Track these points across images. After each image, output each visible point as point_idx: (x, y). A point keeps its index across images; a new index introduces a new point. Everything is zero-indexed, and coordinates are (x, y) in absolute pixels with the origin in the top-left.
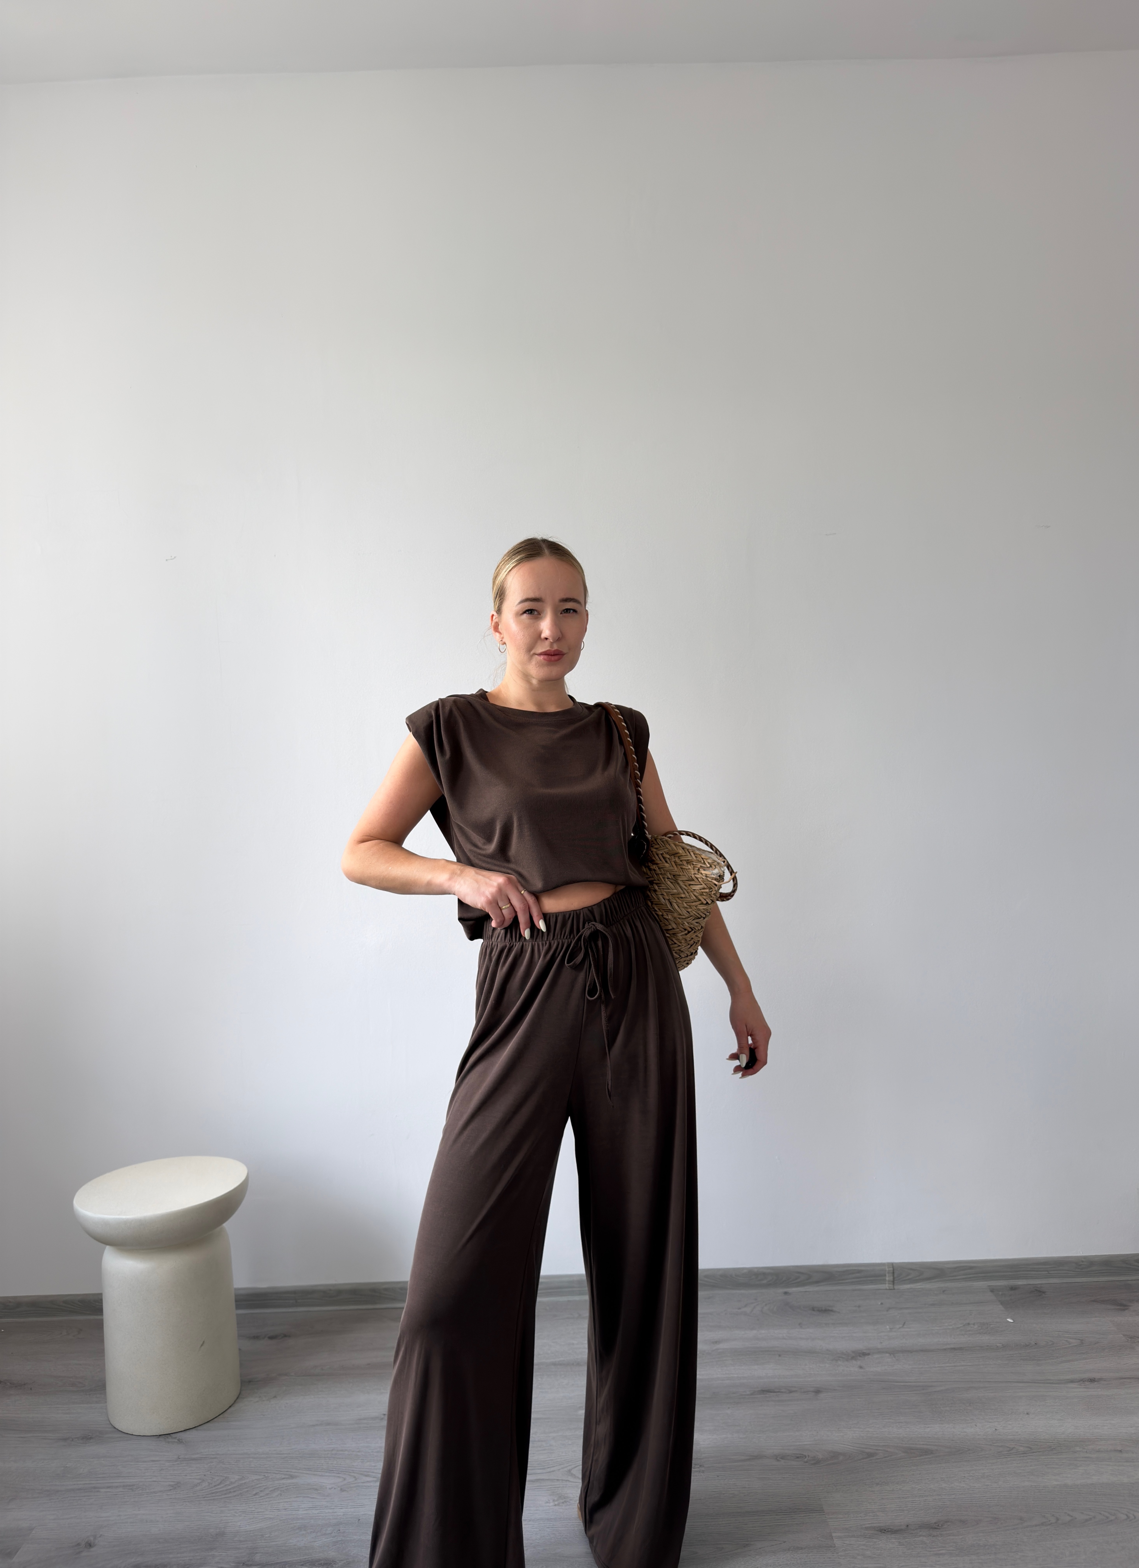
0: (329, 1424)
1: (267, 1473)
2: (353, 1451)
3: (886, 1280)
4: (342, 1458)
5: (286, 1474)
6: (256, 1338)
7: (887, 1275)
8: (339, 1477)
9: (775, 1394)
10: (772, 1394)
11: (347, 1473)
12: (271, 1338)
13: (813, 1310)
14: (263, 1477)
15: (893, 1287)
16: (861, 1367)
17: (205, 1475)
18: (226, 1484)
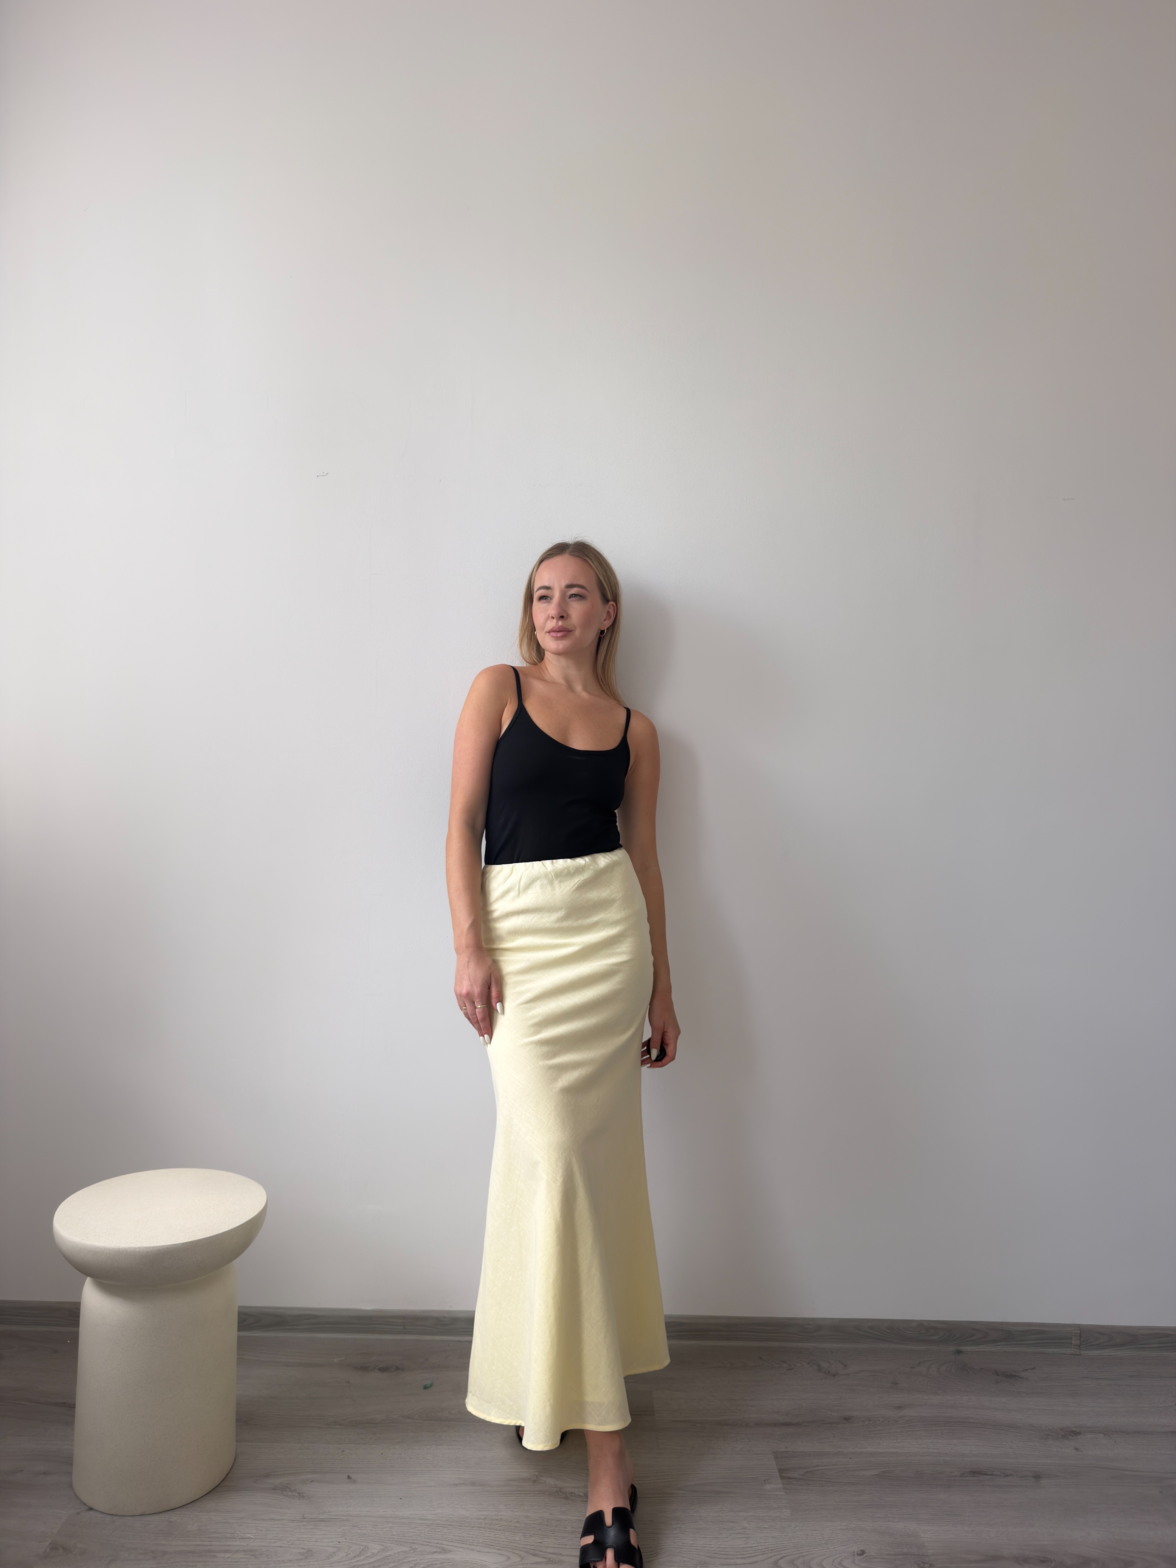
0: (473, 1484)
1: (413, 1543)
2: (511, 1521)
3: (1072, 1343)
4: (500, 1530)
5: (437, 1546)
6: (364, 1368)
7: (1073, 1338)
8: (501, 1554)
9: (989, 1477)
10: (986, 1476)
11: (510, 1550)
12: (383, 1370)
13: (998, 1375)
14: (410, 1549)
15: (1080, 1352)
16: (1077, 1449)
17: (339, 1542)
18: (367, 1555)
